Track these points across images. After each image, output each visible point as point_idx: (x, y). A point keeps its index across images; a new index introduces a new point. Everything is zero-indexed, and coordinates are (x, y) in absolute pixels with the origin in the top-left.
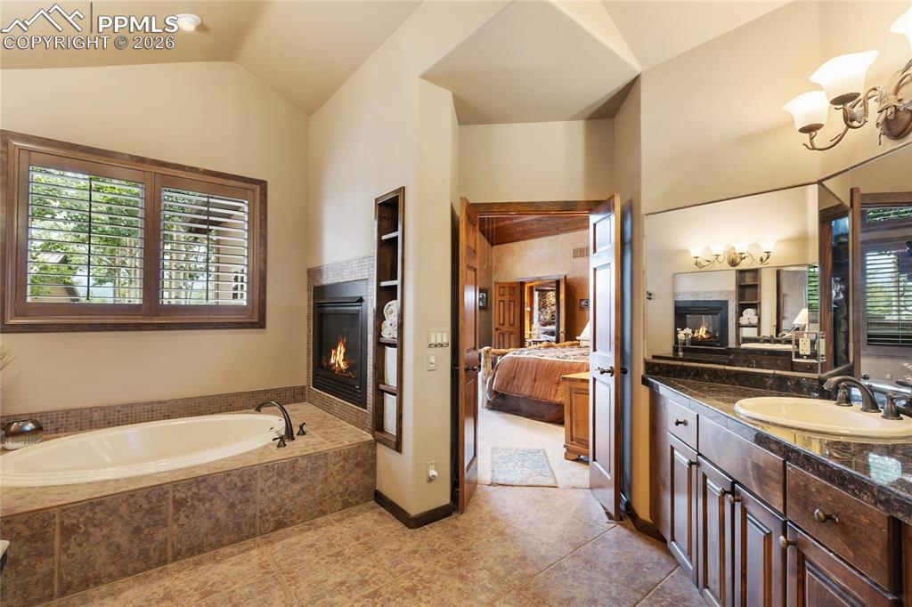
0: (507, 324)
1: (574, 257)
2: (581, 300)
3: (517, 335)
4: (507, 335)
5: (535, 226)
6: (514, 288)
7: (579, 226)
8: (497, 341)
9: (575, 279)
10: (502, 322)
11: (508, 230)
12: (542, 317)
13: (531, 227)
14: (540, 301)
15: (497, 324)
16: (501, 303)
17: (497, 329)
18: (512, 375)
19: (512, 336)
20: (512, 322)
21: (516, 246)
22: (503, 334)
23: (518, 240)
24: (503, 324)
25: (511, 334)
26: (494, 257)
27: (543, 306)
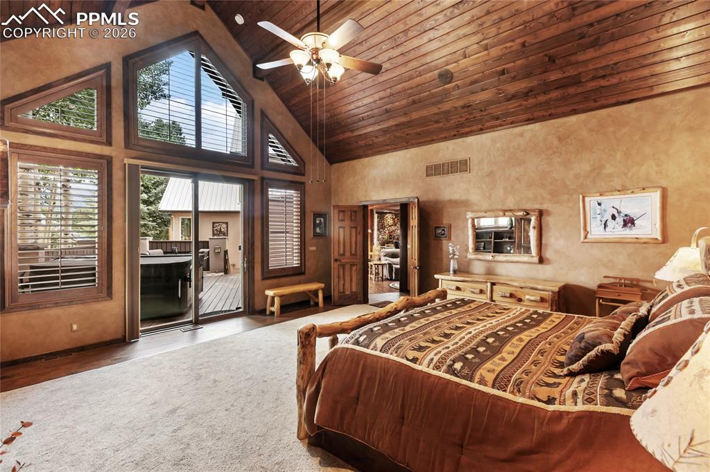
0: (348, 254)
1: (427, 176)
2: (436, 228)
3: (360, 266)
4: (347, 267)
5: (381, 139)
6: (355, 212)
7: (435, 138)
8: (336, 275)
9: (429, 202)
10: (342, 252)
11: (349, 144)
12: (380, 237)
13: (376, 140)
14: (379, 222)
15: (336, 254)
16: (341, 230)
17: (336, 260)
18: (353, 394)
19: (354, 268)
20: (353, 252)
21: (357, 164)
22: (343, 266)
23: (359, 157)
24: (344, 255)
25: (352, 265)
26: (333, 177)
27: (382, 227)
